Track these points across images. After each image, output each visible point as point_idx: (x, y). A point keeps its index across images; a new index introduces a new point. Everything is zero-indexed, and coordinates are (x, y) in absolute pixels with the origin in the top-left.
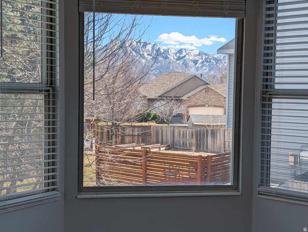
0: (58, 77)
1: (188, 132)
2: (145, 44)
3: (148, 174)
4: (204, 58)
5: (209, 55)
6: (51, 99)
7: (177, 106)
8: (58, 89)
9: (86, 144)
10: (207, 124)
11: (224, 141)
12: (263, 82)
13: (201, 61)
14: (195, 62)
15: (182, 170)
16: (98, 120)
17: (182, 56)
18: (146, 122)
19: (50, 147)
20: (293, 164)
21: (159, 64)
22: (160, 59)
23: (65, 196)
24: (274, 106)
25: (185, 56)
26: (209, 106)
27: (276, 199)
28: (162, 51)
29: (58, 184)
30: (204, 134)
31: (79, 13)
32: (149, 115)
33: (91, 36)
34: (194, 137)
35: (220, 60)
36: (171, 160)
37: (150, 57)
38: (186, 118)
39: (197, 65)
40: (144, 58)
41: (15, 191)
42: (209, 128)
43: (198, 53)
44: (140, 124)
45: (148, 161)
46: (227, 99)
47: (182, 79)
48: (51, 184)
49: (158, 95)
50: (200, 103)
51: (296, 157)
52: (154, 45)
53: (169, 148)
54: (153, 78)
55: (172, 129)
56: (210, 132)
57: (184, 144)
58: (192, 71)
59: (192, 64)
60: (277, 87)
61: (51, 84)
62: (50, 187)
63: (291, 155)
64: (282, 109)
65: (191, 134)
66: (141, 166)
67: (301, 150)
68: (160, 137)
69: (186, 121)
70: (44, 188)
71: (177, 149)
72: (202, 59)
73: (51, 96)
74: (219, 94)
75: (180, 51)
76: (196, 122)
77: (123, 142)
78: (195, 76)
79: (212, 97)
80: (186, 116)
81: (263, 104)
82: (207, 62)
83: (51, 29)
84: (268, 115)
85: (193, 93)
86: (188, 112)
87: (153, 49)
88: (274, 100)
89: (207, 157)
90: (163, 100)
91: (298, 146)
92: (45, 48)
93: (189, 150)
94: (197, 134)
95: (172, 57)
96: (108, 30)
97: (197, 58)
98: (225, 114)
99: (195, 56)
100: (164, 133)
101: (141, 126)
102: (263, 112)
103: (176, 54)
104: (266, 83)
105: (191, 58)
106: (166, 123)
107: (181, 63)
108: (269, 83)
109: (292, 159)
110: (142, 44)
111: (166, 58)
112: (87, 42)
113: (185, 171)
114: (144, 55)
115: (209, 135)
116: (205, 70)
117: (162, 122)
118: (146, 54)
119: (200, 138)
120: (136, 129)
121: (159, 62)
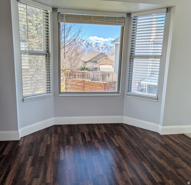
0: (50, 49)
1: (99, 74)
2: (83, 41)
3: (84, 89)
4: (105, 46)
5: (107, 45)
6: (48, 58)
7: (95, 65)
8: (50, 54)
9: (62, 78)
10: (106, 71)
11: (112, 78)
12: (131, 52)
13: (104, 47)
14: (102, 48)
15: (97, 88)
16: (65, 69)
17: (97, 45)
18: (84, 70)
19: (48, 79)
20: (138, 86)
21: (88, 49)
22: (89, 46)
23: (54, 95)
24: (134, 61)
25: (98, 46)
26: (107, 65)
27: (133, 97)
28: (90, 43)
29: (51, 91)
30: (105, 75)
31: (58, 23)
32: (85, 67)
33: (63, 35)
34: (101, 76)
35: (112, 47)
36: (93, 84)
37: (85, 46)
38: (98, 69)
39: (103, 49)
40: (83, 46)
41: (35, 93)
42: (107, 73)
43: (103, 44)
44: (81, 71)
45: (85, 84)
46: (114, 62)
47: (97, 54)
48: (48, 90)
49: (88, 60)
50: (104, 63)
51: (139, 83)
52: (87, 41)
53: (92, 80)
54: (86, 54)
55: (93, 73)
56: (107, 74)
57: (98, 79)
58: (101, 51)
59: (101, 48)
60: (136, 54)
61: (48, 52)
62: (48, 92)
63: (137, 83)
64: (137, 63)
65: (100, 75)
66: (82, 86)
67: (141, 81)
68: (89, 76)
69: (98, 70)
70: (46, 92)
71: (95, 81)
72: (105, 47)
73: (48, 56)
74: (111, 60)
75: (97, 43)
76: (102, 70)
77: (75, 78)
78: (102, 53)
79: (108, 61)
80: (98, 68)
81: (130, 58)
82: (107, 48)
83: (48, 32)
84: (132, 65)
85: (101, 59)
86: (99, 67)
87: (86, 43)
88: (134, 59)
89: (106, 83)
90: (90, 62)
91: (140, 79)
92: (45, 40)
93: (99, 81)
94: (102, 75)
95: (93, 46)
96: (70, 33)
97: (103, 46)
98: (113, 67)
99: (102, 45)
100: (90, 75)
101: (82, 72)
102: (130, 64)
103: (95, 45)
104: (132, 50)
105: (101, 46)
106: (91, 71)
107: (97, 48)
108: (133, 52)
109: (137, 84)
110: (82, 41)
111: (91, 46)
112: (62, 38)
113: (98, 88)
114: (83, 45)
115: (107, 75)
116: (106, 51)
117: (90, 70)
118: (83, 44)
119: (104, 76)
120: (80, 73)
121: (89, 47)
